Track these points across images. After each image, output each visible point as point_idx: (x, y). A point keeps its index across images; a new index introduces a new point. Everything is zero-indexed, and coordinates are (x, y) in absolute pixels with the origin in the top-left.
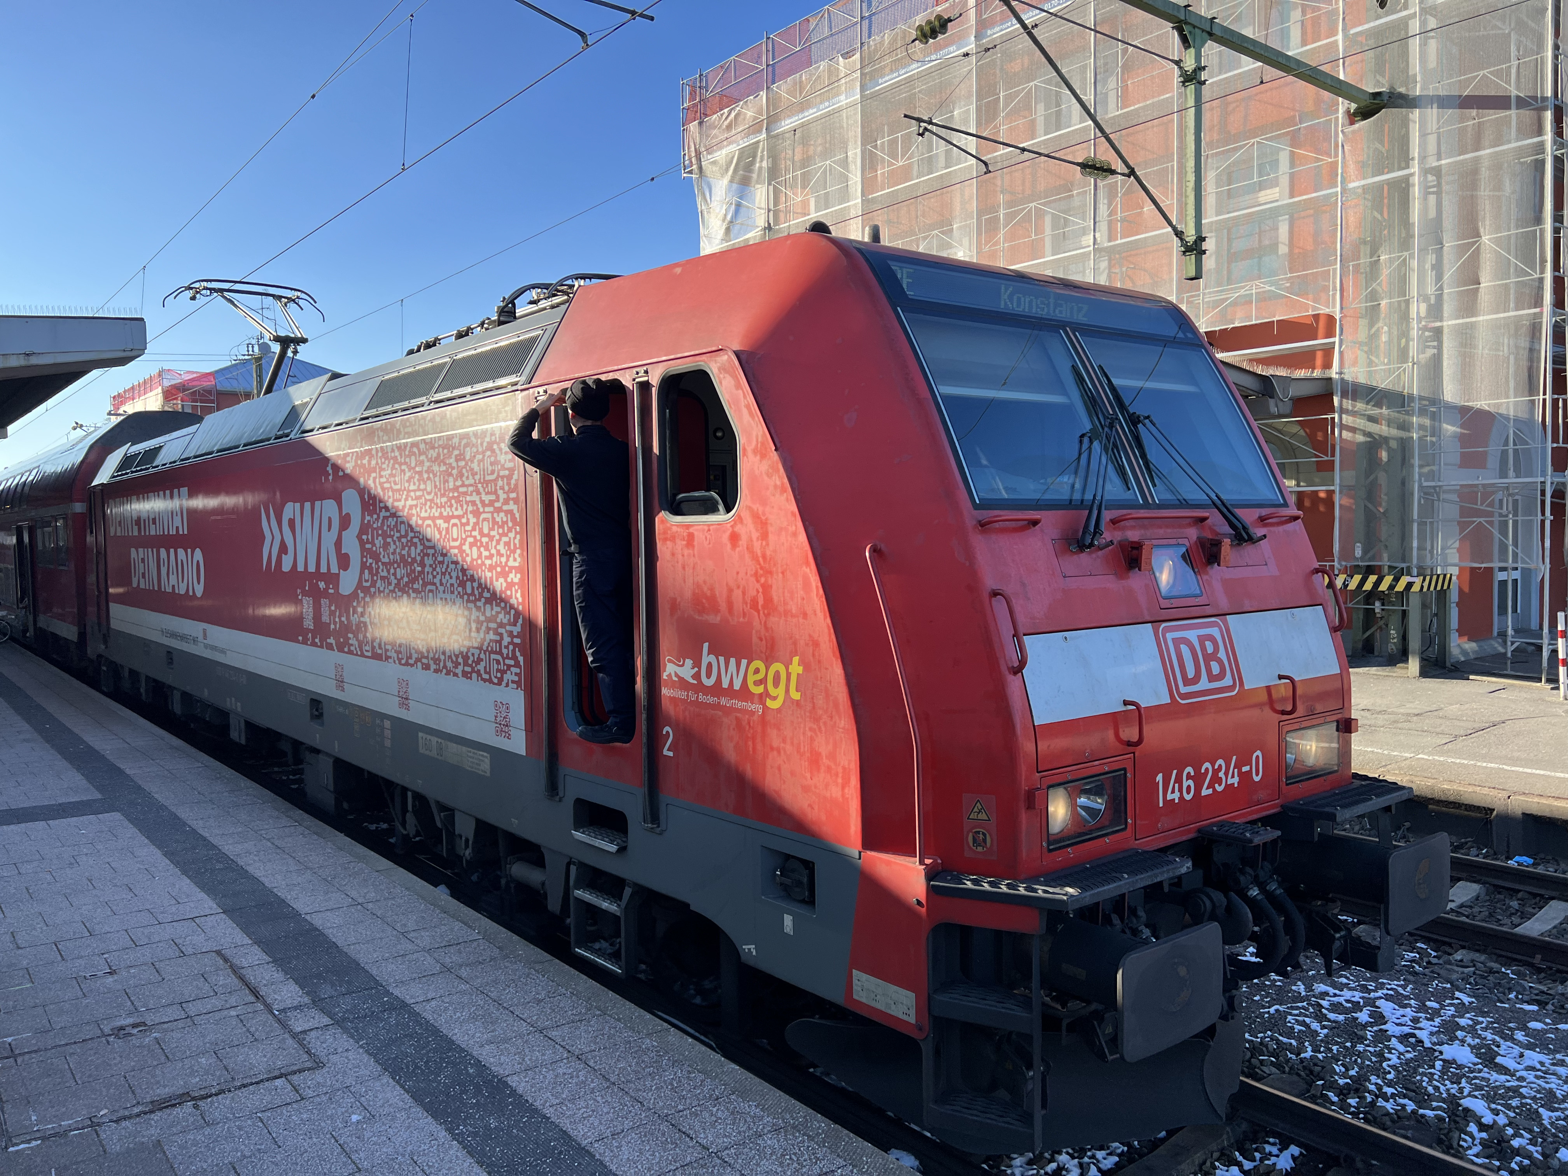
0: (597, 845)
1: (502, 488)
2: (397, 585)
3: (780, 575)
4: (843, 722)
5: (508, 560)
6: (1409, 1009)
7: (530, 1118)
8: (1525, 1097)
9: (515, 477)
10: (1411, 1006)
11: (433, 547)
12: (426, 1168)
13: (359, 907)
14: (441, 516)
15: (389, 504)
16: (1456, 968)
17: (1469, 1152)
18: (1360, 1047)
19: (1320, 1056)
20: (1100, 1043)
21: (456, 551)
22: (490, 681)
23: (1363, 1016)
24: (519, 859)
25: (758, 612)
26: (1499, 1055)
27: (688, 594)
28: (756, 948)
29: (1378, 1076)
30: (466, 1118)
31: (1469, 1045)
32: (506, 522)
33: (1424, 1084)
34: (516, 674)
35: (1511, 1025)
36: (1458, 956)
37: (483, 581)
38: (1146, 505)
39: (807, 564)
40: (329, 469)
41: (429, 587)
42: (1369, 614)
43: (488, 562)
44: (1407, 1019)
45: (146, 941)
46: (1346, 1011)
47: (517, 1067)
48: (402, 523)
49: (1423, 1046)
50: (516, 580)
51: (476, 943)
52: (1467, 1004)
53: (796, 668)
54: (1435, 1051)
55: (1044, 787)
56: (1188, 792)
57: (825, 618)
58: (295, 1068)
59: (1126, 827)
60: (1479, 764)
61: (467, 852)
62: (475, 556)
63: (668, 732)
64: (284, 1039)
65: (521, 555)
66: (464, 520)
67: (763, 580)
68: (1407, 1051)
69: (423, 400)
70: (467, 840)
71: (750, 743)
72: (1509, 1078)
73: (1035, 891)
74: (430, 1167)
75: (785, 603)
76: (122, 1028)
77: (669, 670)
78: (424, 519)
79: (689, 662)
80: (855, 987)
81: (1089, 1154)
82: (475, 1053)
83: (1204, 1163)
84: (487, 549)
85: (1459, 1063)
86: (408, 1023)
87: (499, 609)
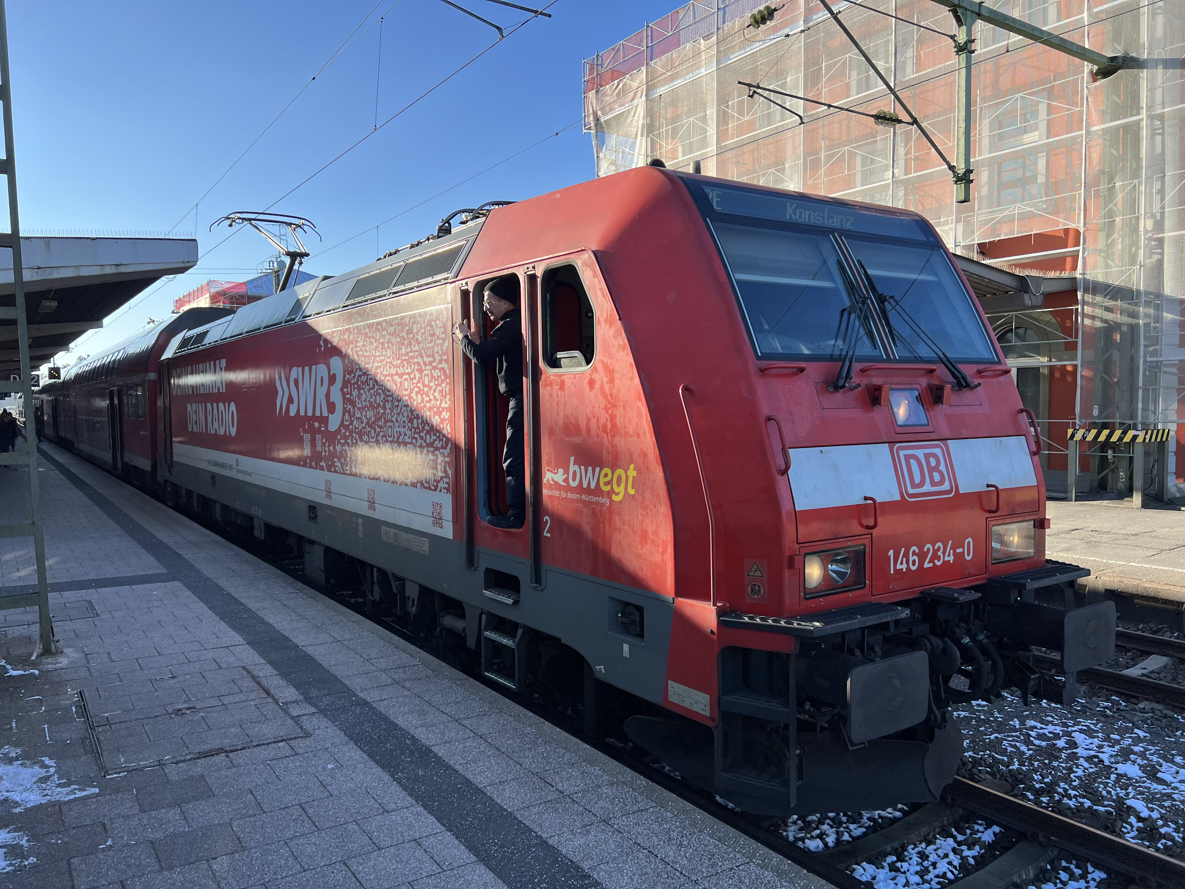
0: (499, 599)
1: (438, 352)
2: (367, 423)
3: (622, 408)
4: (663, 509)
5: (441, 403)
6: (1096, 739)
7: (445, 771)
8: (1175, 801)
9: (446, 344)
10: (1098, 737)
11: (391, 396)
12: (375, 796)
13: (338, 643)
14: (397, 374)
15: (362, 366)
16: (1138, 714)
17: (1128, 835)
18: (1055, 764)
19: (1024, 768)
20: (844, 737)
21: (407, 398)
22: (429, 488)
23: (1061, 743)
24: (448, 614)
25: (607, 434)
26: (1161, 771)
27: (561, 423)
28: (604, 668)
29: (1066, 783)
30: (403, 769)
31: (1139, 764)
32: (440, 377)
33: (1100, 789)
34: (446, 483)
35: (1173, 752)
36: (1141, 706)
37: (425, 418)
38: (889, 360)
39: (640, 400)
40: (321, 343)
41: (389, 424)
42: (1104, 460)
43: (428, 405)
44: (1094, 746)
45: (196, 659)
46: (1049, 739)
47: (439, 741)
48: (371, 379)
49: (1103, 765)
50: (447, 417)
51: (416, 668)
52: (1142, 737)
53: (632, 473)
54: (1112, 767)
55: (802, 553)
56: (914, 564)
57: (651, 437)
58: (292, 736)
59: (865, 587)
60: (1176, 570)
61: (414, 609)
62: (419, 401)
63: (547, 520)
64: (285, 720)
65: (450, 399)
66: (412, 376)
67: (610, 412)
68: (1091, 767)
69: (385, 292)
70: (413, 600)
71: (601, 526)
72: (1165, 787)
73: (792, 624)
74: (377, 795)
75: (625, 427)
76: (180, 710)
77: (548, 477)
78: (385, 376)
79: (561, 471)
80: (669, 692)
81: (844, 825)
82: (411, 732)
83: (928, 835)
84: (427, 396)
85: (1129, 776)
86: (368, 713)
87: (435, 438)
